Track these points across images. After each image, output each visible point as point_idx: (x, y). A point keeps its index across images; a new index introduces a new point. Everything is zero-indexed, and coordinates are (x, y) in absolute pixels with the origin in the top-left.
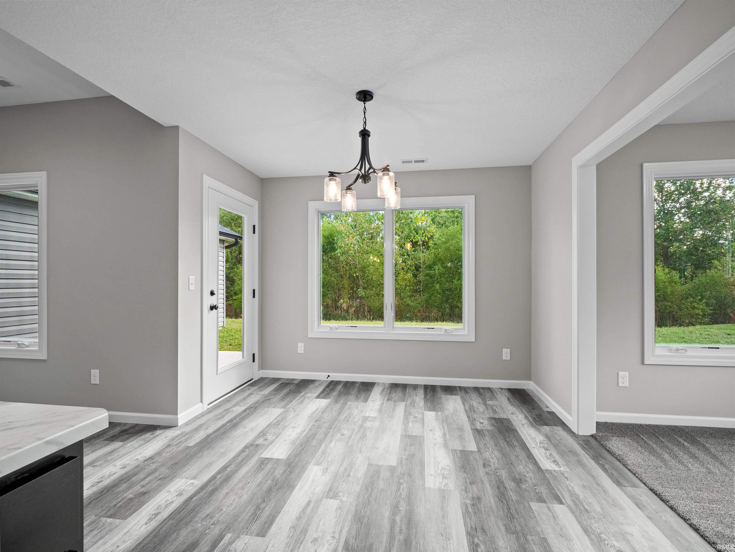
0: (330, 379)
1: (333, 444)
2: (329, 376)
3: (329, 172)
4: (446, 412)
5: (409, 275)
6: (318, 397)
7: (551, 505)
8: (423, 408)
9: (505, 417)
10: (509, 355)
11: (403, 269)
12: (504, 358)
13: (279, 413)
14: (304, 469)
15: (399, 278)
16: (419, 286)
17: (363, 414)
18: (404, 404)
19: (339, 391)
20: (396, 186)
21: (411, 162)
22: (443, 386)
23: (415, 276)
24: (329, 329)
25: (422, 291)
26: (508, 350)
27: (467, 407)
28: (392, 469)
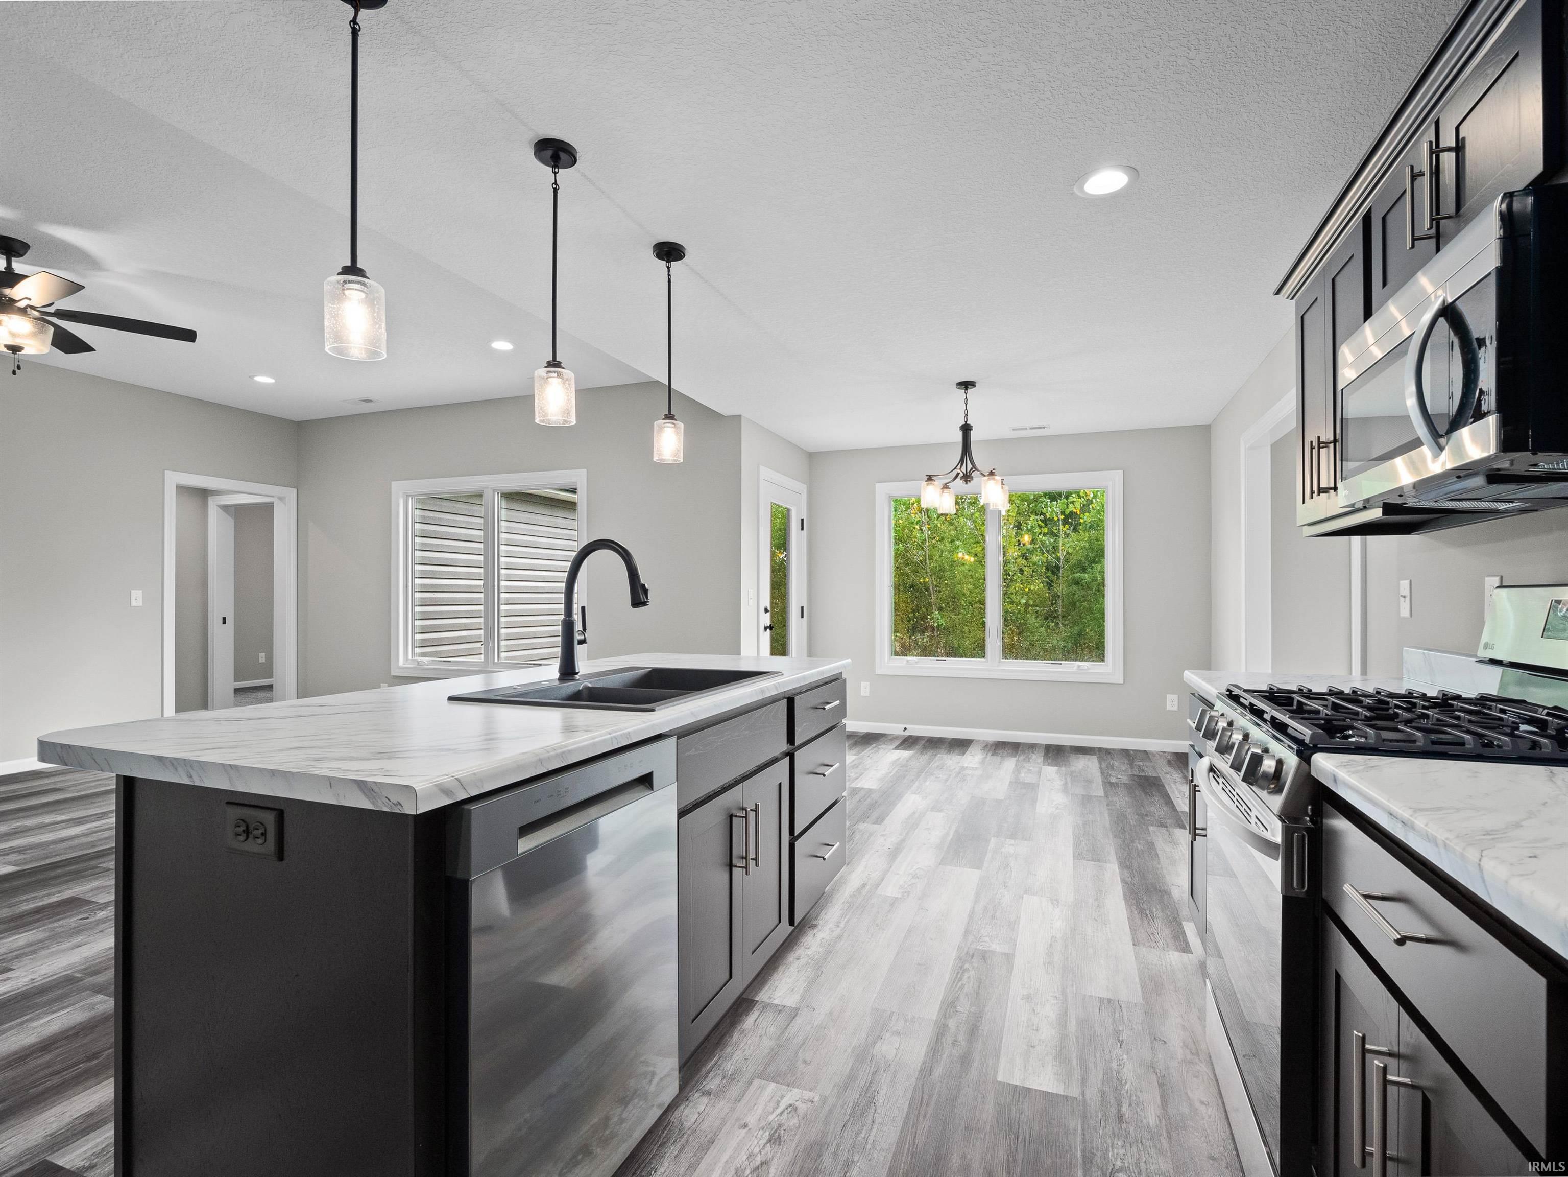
0: (907, 733)
1: (928, 783)
2: (905, 729)
3: (927, 475)
4: (1073, 768)
5: (1037, 586)
6: (896, 748)
7: (1171, 829)
8: (1042, 764)
9: (1155, 775)
10: (1176, 703)
11: (1021, 571)
12: (1169, 708)
13: (853, 759)
14: (900, 797)
15: (1012, 590)
16: (1054, 606)
17: (959, 765)
18: (1015, 759)
19: (924, 745)
20: (1003, 484)
21: (1026, 429)
22: (1074, 746)
23: (1050, 585)
24: (905, 662)
25: (1060, 617)
26: (1175, 697)
27: (1104, 765)
28: (999, 802)
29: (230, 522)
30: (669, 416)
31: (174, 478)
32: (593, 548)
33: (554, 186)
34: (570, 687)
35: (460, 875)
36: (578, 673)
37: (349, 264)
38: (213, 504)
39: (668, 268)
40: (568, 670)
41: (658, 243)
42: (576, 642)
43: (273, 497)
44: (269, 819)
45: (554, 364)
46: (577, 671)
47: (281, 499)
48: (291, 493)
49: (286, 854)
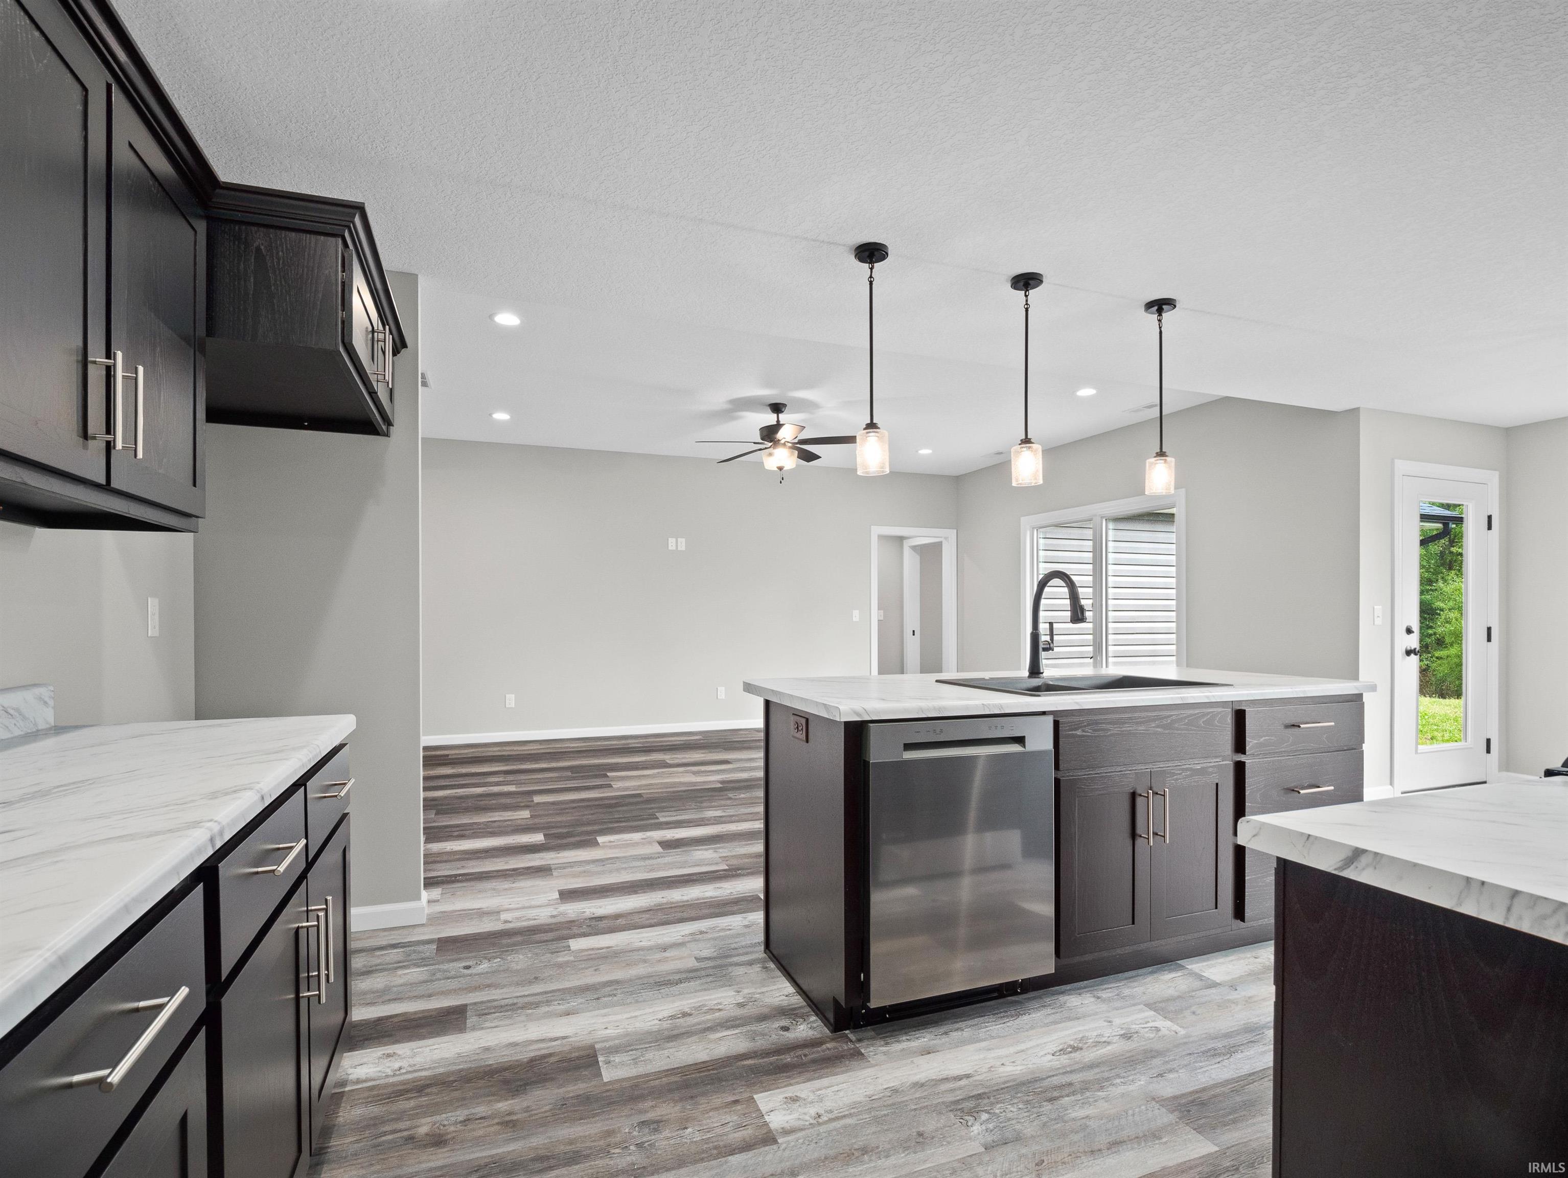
29: (917, 558)
30: (1161, 454)
31: (877, 530)
32: (1048, 579)
33: (1026, 306)
34: (1036, 682)
35: (867, 760)
36: (1042, 673)
37: (869, 422)
38: (907, 544)
39: (1160, 321)
40: (1035, 670)
41: (1147, 304)
42: (1041, 649)
43: (941, 537)
44: (803, 721)
45: (1026, 441)
46: (1042, 671)
47: (946, 538)
48: (952, 533)
49: (809, 740)
